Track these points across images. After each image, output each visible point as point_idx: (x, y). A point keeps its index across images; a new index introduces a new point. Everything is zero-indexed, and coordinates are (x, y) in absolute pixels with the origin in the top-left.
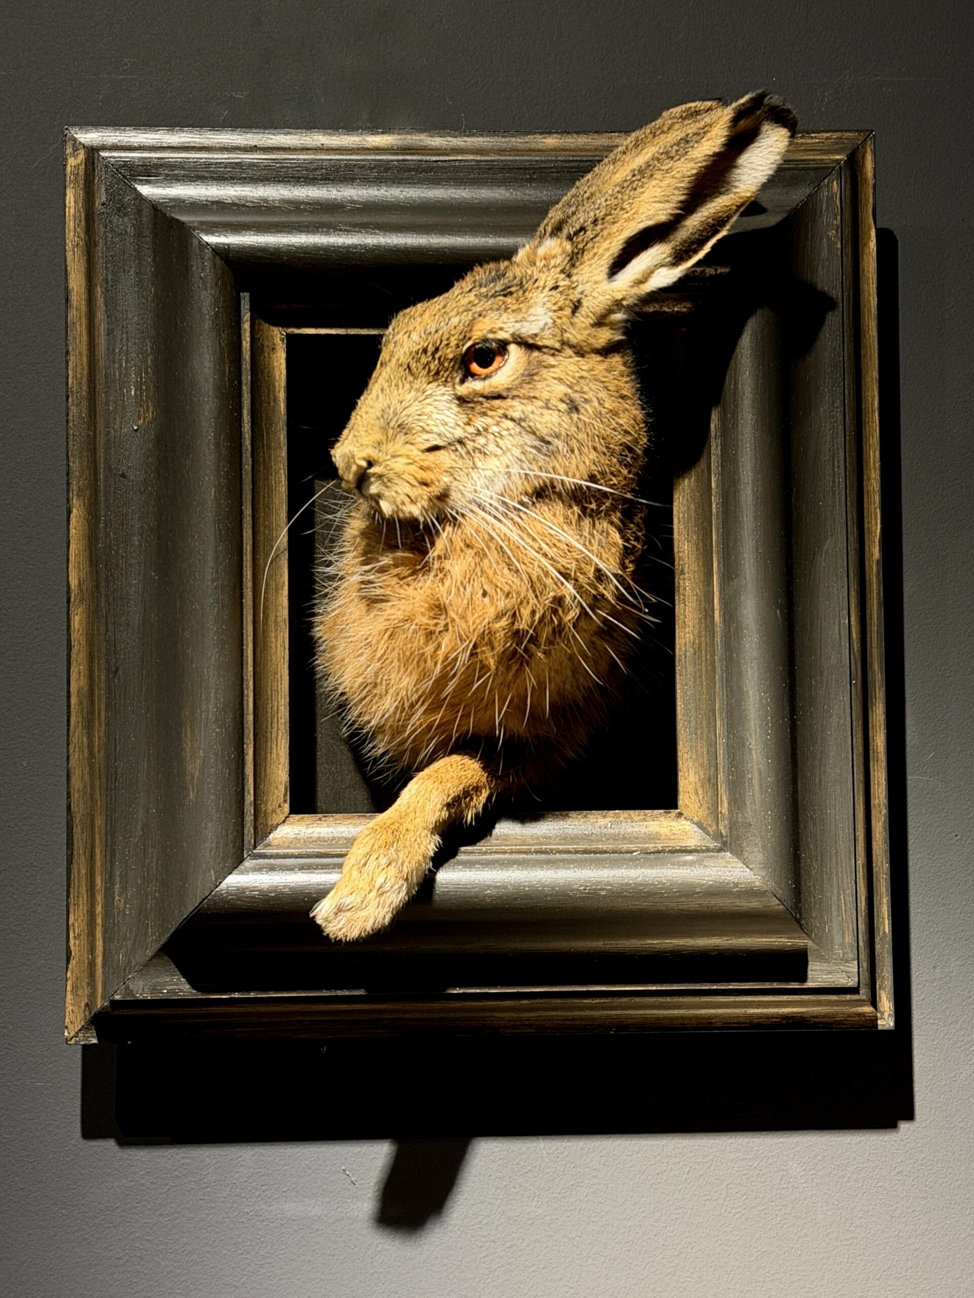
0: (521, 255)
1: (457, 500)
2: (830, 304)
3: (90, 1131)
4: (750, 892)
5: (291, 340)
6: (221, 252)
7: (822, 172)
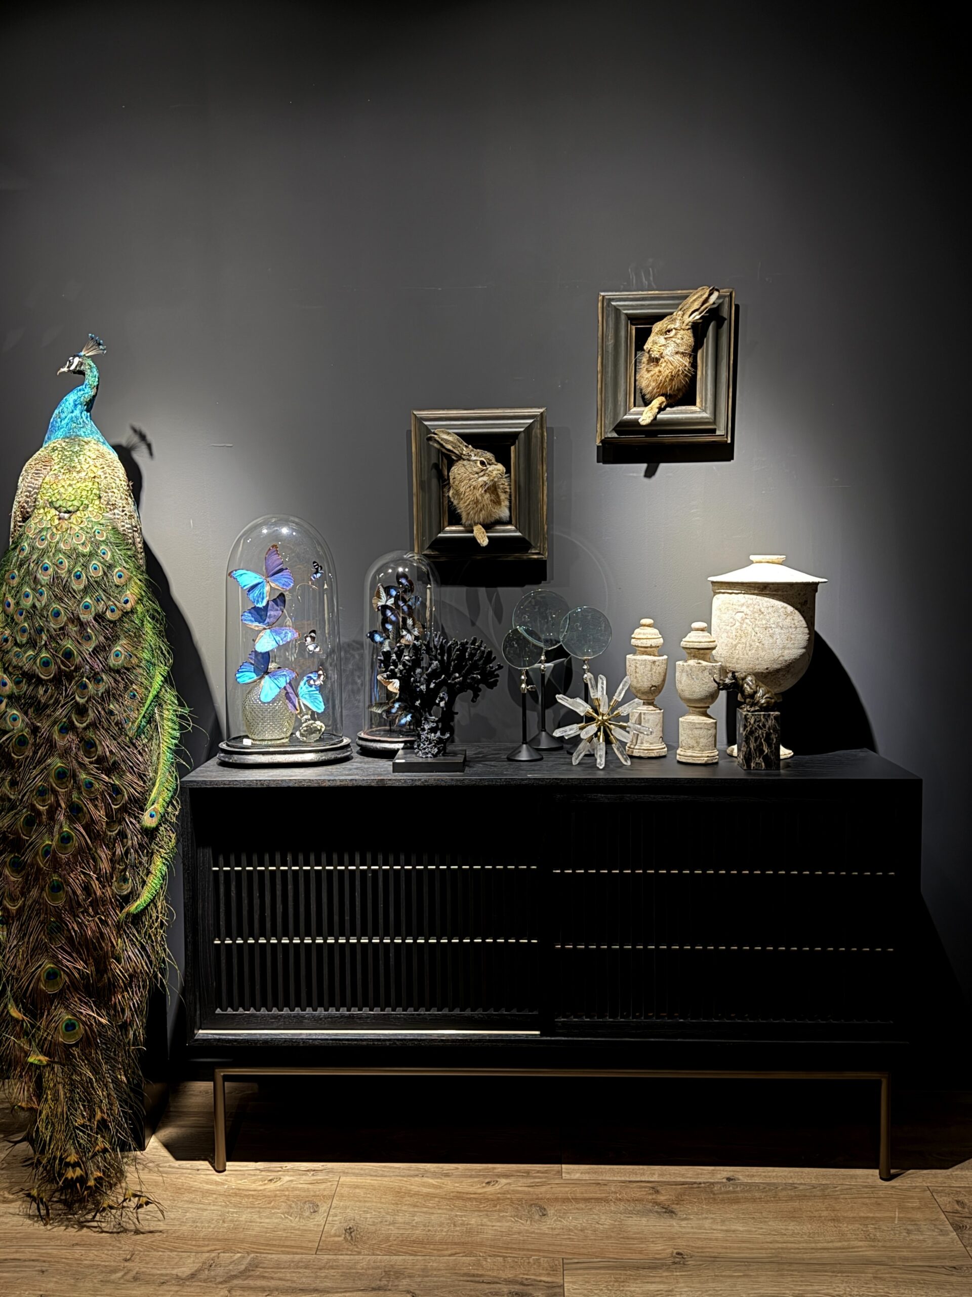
0: (675, 314)
1: (664, 354)
2: (725, 319)
3: (598, 462)
4: (707, 418)
5: (636, 328)
6: (626, 314)
7: (725, 297)
